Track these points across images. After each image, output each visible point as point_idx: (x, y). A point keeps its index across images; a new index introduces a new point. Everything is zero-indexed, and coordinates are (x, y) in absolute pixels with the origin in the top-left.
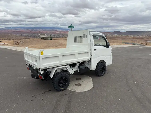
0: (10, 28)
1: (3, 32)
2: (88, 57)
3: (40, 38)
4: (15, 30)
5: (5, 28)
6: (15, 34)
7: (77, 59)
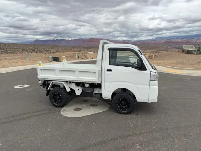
0: (162, 37)
1: (153, 43)
2: (95, 79)
3: (183, 51)
4: (167, 41)
5: (157, 38)
6: (166, 45)
7: (78, 77)
